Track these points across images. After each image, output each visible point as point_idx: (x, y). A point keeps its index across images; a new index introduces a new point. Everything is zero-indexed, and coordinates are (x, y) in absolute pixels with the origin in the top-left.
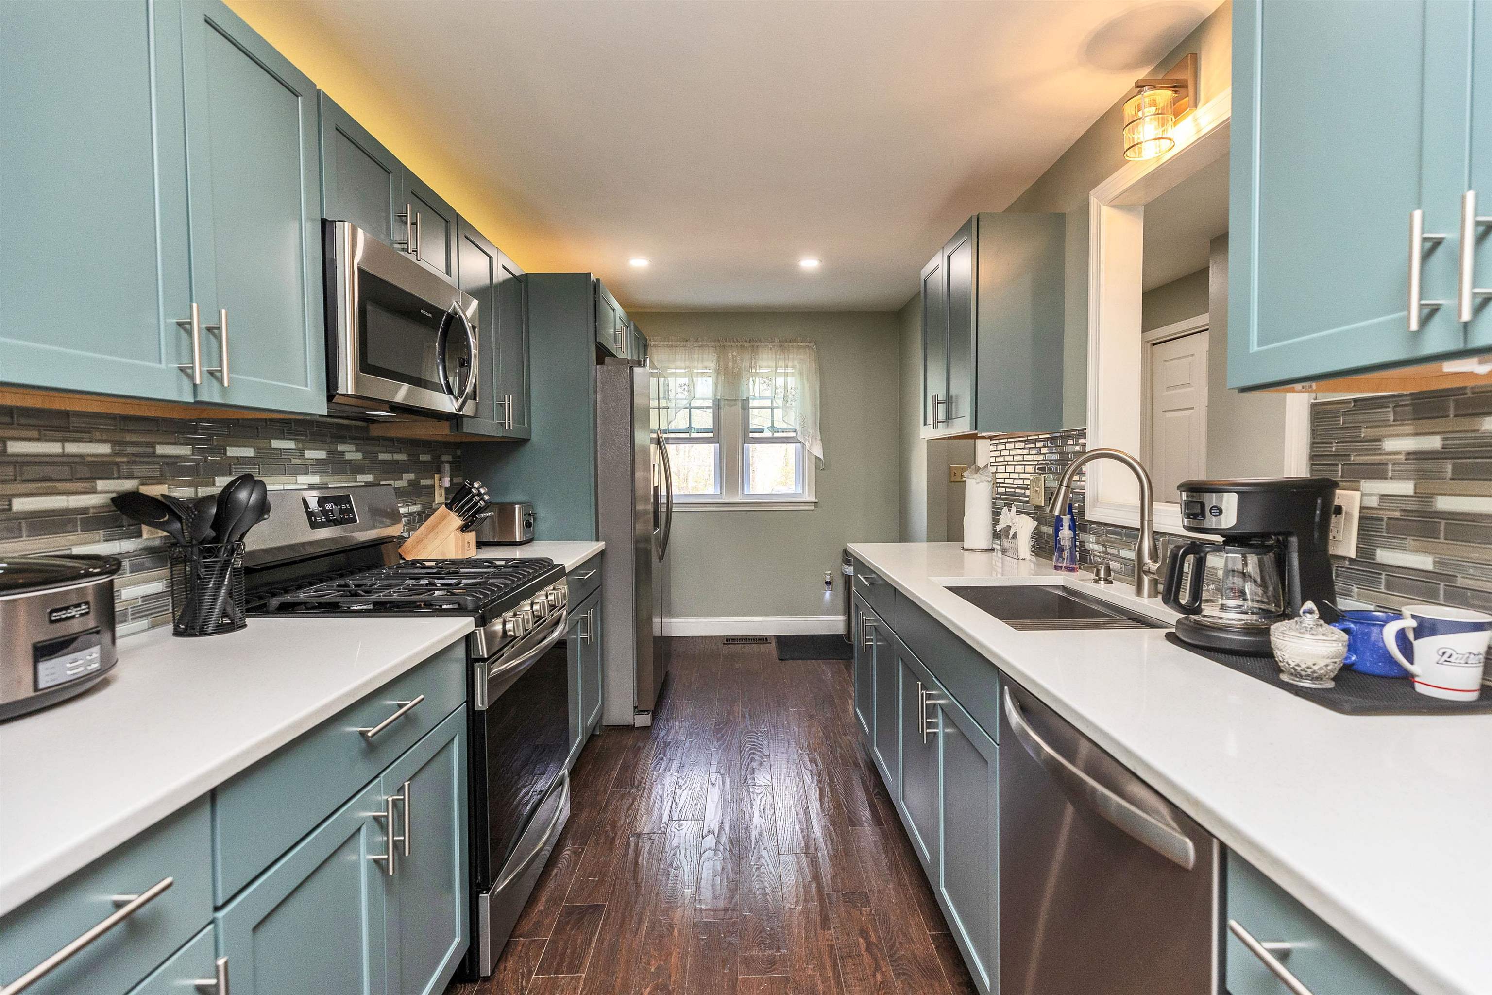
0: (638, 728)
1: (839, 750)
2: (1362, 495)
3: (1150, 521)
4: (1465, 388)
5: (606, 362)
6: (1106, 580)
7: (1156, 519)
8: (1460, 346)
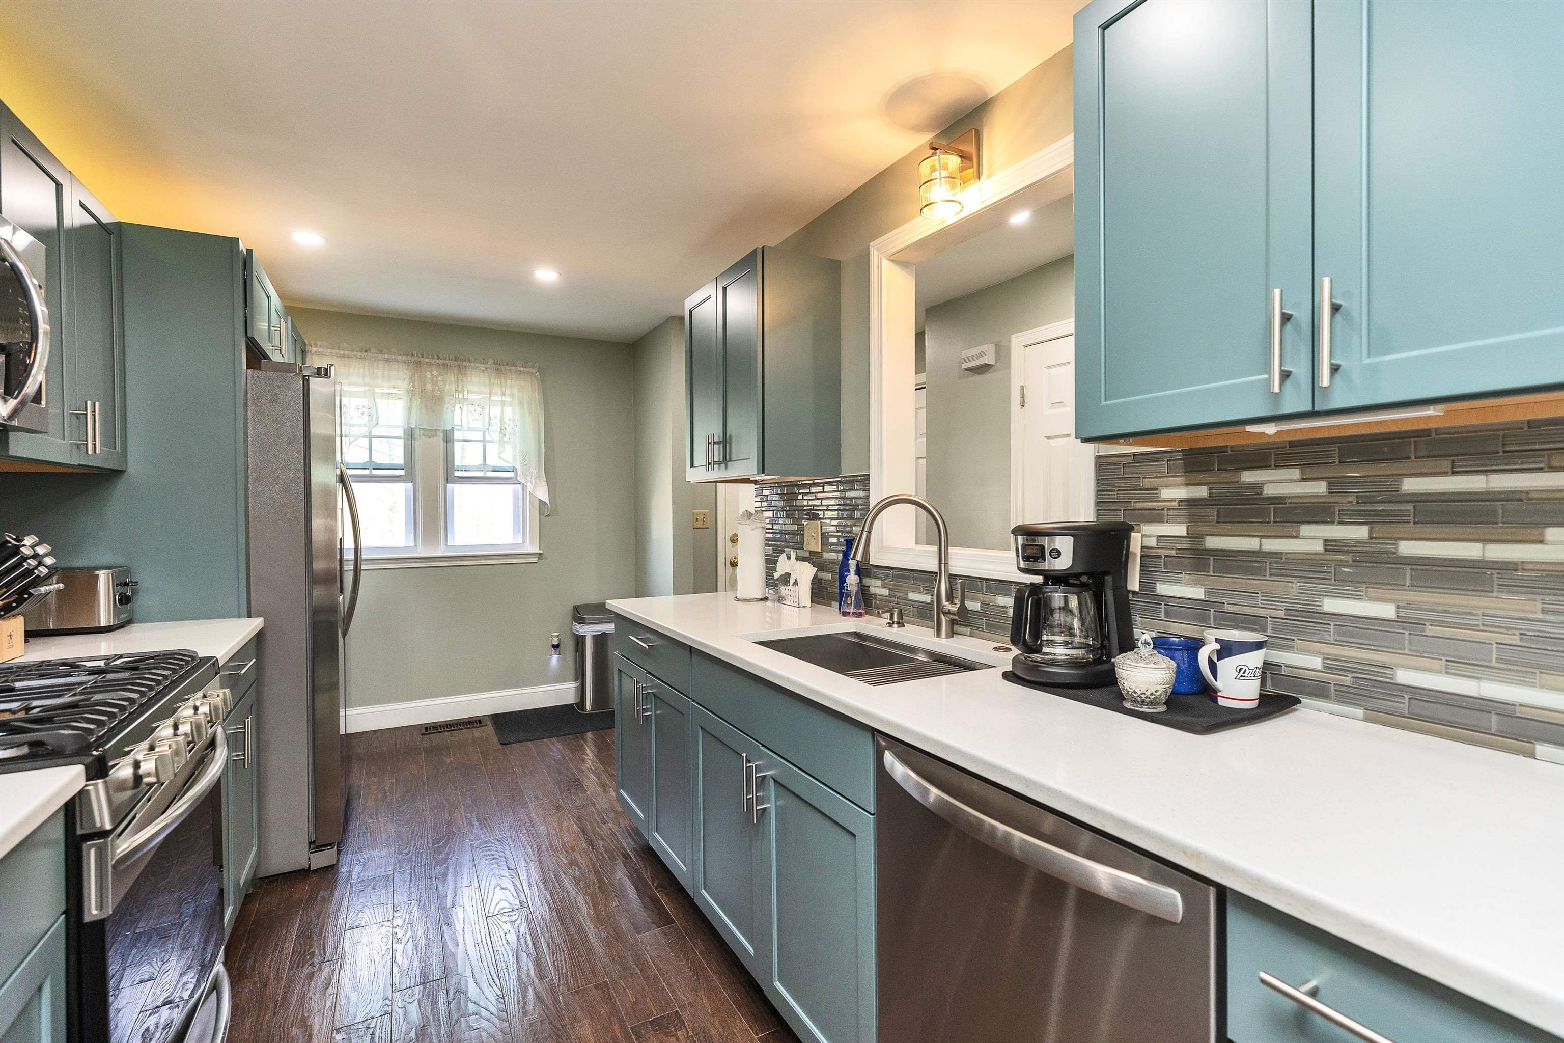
0: (315, 871)
1: (601, 843)
2: (1143, 536)
3: (946, 564)
4: (1227, 446)
5: (262, 365)
6: (898, 623)
7: (952, 562)
8: (1307, 407)
